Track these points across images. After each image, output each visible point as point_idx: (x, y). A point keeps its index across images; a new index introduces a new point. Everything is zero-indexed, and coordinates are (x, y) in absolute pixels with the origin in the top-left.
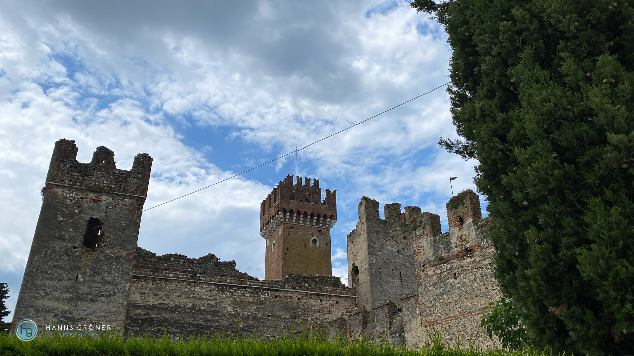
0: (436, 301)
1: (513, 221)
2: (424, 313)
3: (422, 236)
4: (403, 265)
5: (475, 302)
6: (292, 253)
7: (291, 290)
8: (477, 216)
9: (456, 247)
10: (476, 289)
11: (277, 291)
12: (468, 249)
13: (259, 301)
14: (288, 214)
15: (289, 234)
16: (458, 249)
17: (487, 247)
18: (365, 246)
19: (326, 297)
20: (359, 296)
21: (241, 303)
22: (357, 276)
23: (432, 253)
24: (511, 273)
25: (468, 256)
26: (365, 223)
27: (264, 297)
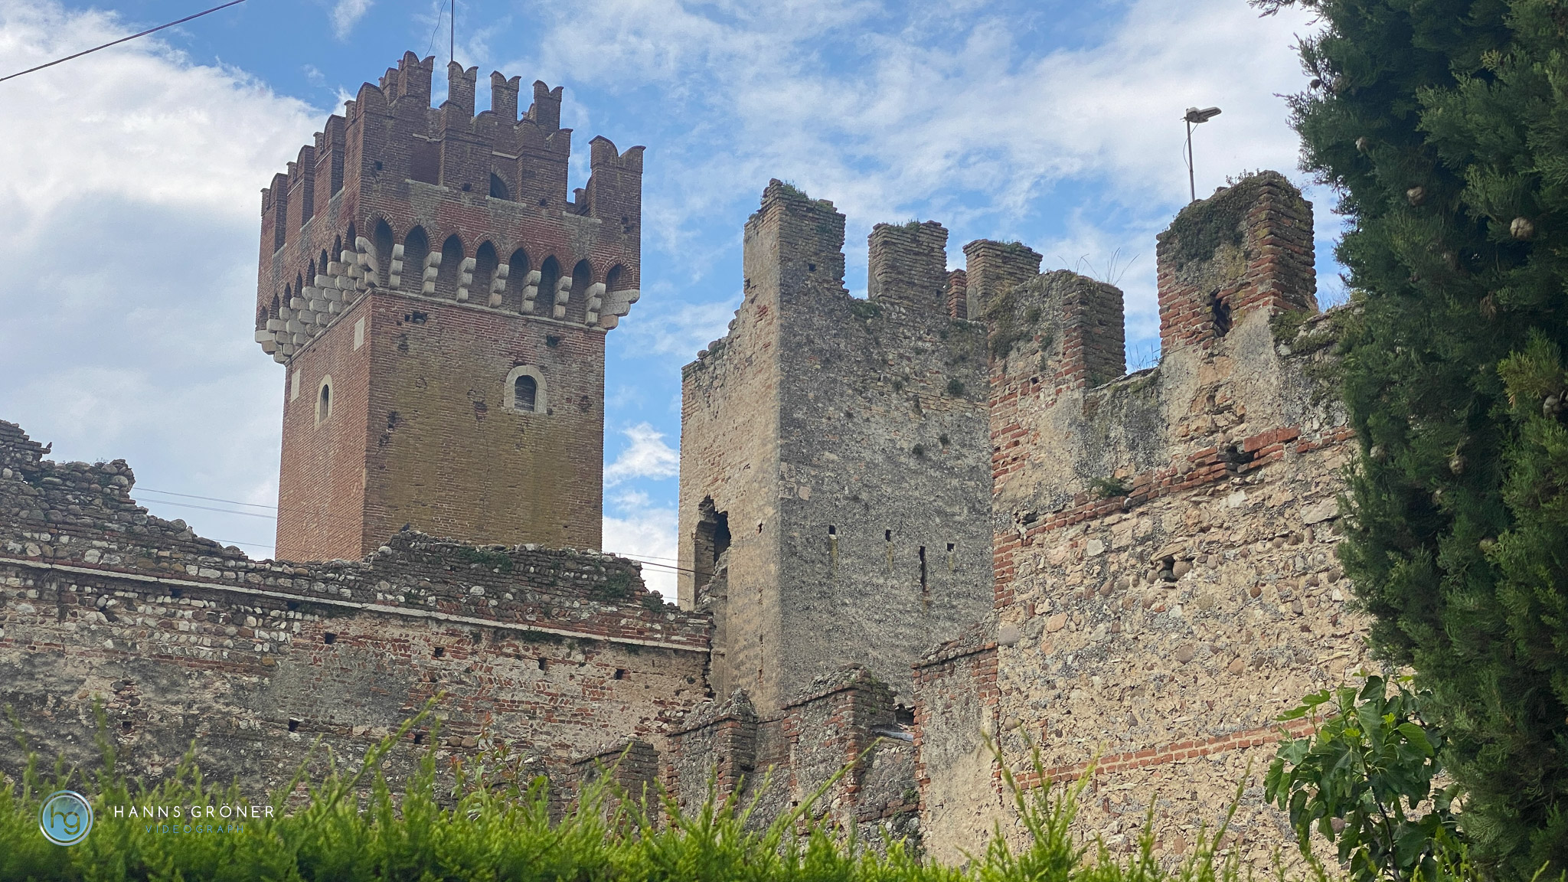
0: (1074, 681)
1: (1455, 307)
2: (1014, 731)
3: (1035, 381)
4: (939, 512)
5: (1248, 688)
6: (412, 441)
7: (402, 611)
8: (1295, 300)
9: (1187, 438)
10: (1257, 634)
11: (333, 612)
12: (1240, 449)
13: (244, 654)
14: (399, 249)
15: (404, 347)
16: (1195, 449)
17: (1327, 445)
18: (765, 423)
19: (571, 647)
20: (722, 650)
21: (157, 663)
22: (722, 557)
23: (1074, 459)
24: (1421, 553)
25: (1237, 480)
26: (774, 310)
27: (273, 640)
